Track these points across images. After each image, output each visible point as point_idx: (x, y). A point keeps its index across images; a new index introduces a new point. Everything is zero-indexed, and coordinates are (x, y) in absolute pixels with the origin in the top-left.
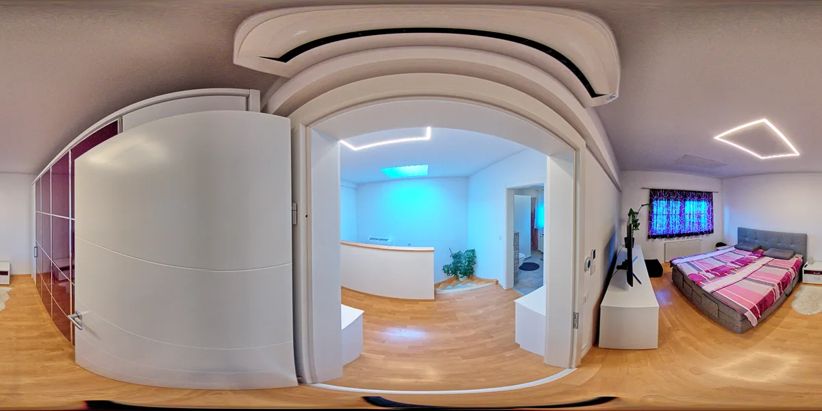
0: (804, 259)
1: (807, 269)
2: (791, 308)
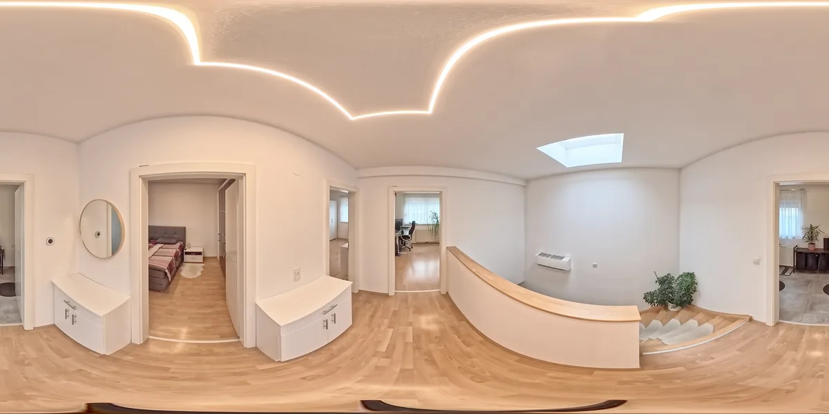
0: (184, 243)
1: (186, 251)
2: (180, 276)
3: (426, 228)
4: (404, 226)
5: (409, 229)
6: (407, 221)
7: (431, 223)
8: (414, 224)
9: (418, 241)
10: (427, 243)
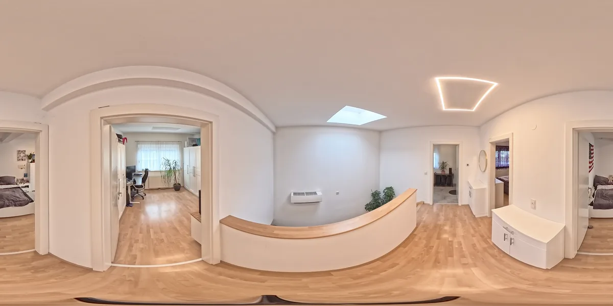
3: (159, 174)
4: (136, 173)
5: (143, 176)
6: (140, 168)
7: (164, 169)
8: (146, 171)
9: (151, 187)
10: (159, 188)
